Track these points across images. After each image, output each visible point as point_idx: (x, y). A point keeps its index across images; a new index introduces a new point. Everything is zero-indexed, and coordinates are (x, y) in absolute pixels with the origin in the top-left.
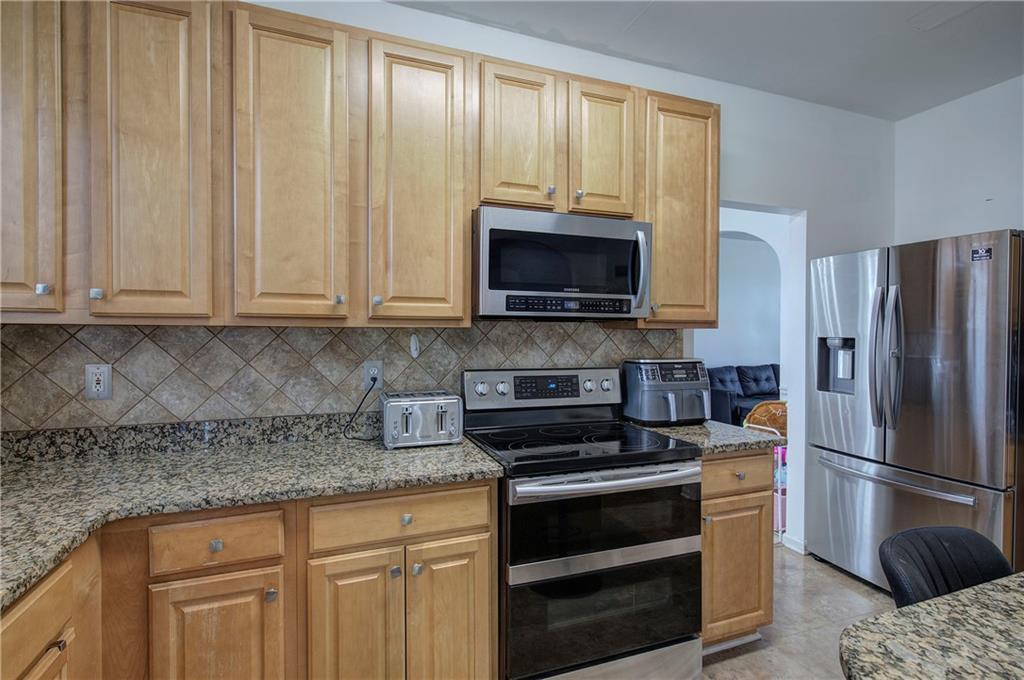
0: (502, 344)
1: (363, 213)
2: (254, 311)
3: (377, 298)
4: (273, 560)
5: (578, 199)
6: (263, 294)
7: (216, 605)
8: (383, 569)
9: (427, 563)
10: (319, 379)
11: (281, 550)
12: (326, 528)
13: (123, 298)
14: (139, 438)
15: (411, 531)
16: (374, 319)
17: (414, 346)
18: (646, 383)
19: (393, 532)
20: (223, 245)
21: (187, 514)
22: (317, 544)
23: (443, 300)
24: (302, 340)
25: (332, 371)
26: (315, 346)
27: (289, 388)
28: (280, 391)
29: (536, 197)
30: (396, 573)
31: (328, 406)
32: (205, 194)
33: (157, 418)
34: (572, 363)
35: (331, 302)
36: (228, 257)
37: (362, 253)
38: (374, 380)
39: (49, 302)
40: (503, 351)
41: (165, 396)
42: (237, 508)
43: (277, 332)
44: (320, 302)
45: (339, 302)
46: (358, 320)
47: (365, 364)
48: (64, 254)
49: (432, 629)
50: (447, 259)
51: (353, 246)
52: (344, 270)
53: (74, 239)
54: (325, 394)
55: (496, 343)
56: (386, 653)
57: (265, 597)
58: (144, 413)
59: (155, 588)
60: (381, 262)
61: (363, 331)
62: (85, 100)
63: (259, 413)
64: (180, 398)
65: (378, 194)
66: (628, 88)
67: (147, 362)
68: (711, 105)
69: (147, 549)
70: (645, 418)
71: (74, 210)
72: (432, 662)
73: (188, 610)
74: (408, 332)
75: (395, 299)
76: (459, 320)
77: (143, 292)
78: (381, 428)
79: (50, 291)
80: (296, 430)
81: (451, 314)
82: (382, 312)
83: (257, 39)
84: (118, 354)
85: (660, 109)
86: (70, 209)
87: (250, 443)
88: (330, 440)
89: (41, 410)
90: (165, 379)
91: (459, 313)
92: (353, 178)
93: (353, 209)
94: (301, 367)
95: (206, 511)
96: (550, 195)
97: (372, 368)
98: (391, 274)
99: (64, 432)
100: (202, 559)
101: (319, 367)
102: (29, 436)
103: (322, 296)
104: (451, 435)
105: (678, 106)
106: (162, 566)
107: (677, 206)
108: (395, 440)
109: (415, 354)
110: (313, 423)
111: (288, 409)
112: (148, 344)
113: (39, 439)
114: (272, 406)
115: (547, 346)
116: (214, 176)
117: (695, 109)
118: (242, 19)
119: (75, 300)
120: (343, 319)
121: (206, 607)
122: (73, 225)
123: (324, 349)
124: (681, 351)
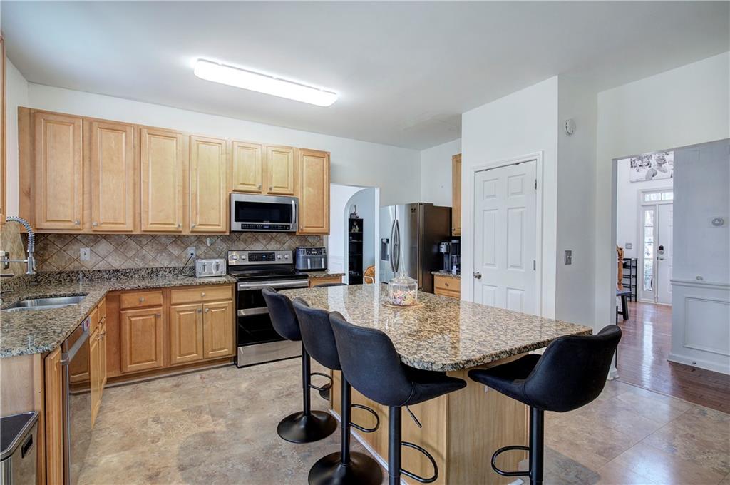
0: (245, 241)
1: (188, 195)
2: (148, 229)
3: (193, 225)
4: (160, 305)
5: (271, 189)
6: (152, 224)
7: (141, 318)
8: (196, 310)
9: (210, 309)
10: (170, 254)
11: (162, 303)
12: (177, 296)
13: (103, 225)
14: (101, 275)
15: (204, 299)
16: (192, 232)
17: (208, 241)
18: (301, 256)
19: (199, 299)
20: (137, 207)
21: (133, 290)
22: (174, 301)
23: (218, 225)
24: (163, 239)
25: (175, 251)
26: (168, 242)
27: (158, 257)
28: (154, 258)
29: (255, 189)
30: (200, 311)
31: (174, 264)
32: (131, 191)
33: (107, 268)
34: (275, 248)
35: (176, 226)
36: (139, 211)
37: (188, 210)
38: (192, 254)
39: (79, 227)
40: (245, 244)
41: (110, 260)
42: (148, 289)
43: (153, 237)
44: (173, 226)
45: (179, 226)
46: (186, 232)
47: (189, 248)
48: (83, 211)
49: (212, 330)
50: (220, 212)
51: (184, 207)
52: (181, 215)
53: (86, 206)
54: (173, 260)
55: (242, 241)
56: (196, 337)
57: (157, 316)
58: (102, 266)
59: (122, 312)
60: (195, 212)
61: (188, 236)
62: (90, 161)
63: (147, 266)
64: (116, 260)
65: (193, 189)
66: (291, 148)
67: (103, 247)
68: (326, 153)
69: (120, 301)
70: (301, 268)
71: (86, 196)
72: (212, 342)
73: (133, 319)
74: (206, 237)
75: (200, 225)
76: (225, 232)
77: (110, 223)
78: (195, 272)
79: (79, 223)
80: (161, 273)
81: (221, 230)
82: (195, 230)
83: (150, 138)
84: (92, 244)
85: (304, 155)
86: (85, 196)
87: (143, 277)
88: (175, 276)
89: (63, 264)
90: (110, 253)
91: (224, 230)
92: (184, 183)
93: (184, 194)
94: (163, 249)
95: (139, 290)
96: (259, 188)
97: (191, 250)
98: (198, 216)
99: (73, 272)
100: (137, 304)
101: (170, 250)
102: (60, 273)
103: (173, 224)
104: (222, 273)
105: (312, 154)
106: (125, 305)
107: (311, 190)
108: (200, 274)
109: (209, 245)
110: (168, 270)
111: (157, 265)
112: (103, 240)
113: (64, 274)
114: (151, 264)
115: (264, 242)
116: (134, 184)
117: (318, 155)
118: (144, 132)
119: (87, 226)
120: (181, 232)
121: (138, 318)
122: (86, 201)
123: (172, 243)
124: (323, 244)
